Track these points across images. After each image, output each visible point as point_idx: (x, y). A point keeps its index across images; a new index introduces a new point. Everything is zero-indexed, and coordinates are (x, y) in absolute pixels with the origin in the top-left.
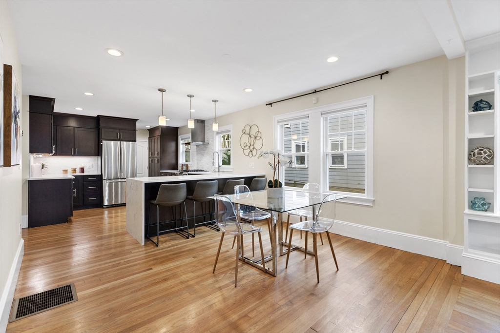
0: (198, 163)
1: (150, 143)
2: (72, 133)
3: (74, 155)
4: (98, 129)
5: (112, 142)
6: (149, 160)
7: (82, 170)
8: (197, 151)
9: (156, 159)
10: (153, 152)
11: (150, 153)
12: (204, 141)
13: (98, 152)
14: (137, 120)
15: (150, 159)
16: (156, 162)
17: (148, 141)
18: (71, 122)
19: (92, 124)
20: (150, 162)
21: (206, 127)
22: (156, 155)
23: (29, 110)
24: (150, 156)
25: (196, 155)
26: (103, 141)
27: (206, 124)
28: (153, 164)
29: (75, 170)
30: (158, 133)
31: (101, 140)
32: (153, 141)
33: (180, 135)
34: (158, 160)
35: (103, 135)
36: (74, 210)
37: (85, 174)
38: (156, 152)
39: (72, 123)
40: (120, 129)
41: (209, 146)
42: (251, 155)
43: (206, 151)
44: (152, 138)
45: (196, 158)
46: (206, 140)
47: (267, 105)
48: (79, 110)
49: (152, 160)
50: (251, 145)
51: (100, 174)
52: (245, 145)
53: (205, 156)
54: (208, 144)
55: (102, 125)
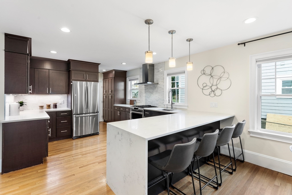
0: (146, 99)
1: (104, 83)
2: (47, 74)
3: (49, 93)
4: (69, 72)
5: (78, 82)
6: (103, 96)
7: (55, 106)
8: (145, 90)
9: (110, 96)
10: (107, 90)
11: (105, 91)
12: (153, 81)
13: (68, 90)
14: (99, 64)
15: (105, 96)
16: (110, 98)
17: (102, 81)
18: (46, 65)
19: (64, 68)
20: (105, 98)
21: (155, 70)
22: (110, 92)
23: (4, 49)
24: (105, 93)
25: (144, 93)
26: (73, 81)
27: (155, 67)
28: (107, 99)
29: (49, 106)
30: (112, 75)
31: (71, 80)
32: (107, 81)
33: (128, 77)
34: (111, 96)
35: (73, 77)
36: (49, 142)
37: (58, 109)
38: (110, 91)
39: (48, 66)
40: (86, 72)
41: (158, 85)
42: (212, 95)
43: (155, 90)
44: (106, 79)
45: (144, 95)
46: (155, 80)
47: (239, 44)
48: (54, 54)
49: (106, 97)
50: (212, 85)
51: (71, 110)
52: (205, 85)
53: (154, 94)
54: (158, 84)
55: (72, 68)
